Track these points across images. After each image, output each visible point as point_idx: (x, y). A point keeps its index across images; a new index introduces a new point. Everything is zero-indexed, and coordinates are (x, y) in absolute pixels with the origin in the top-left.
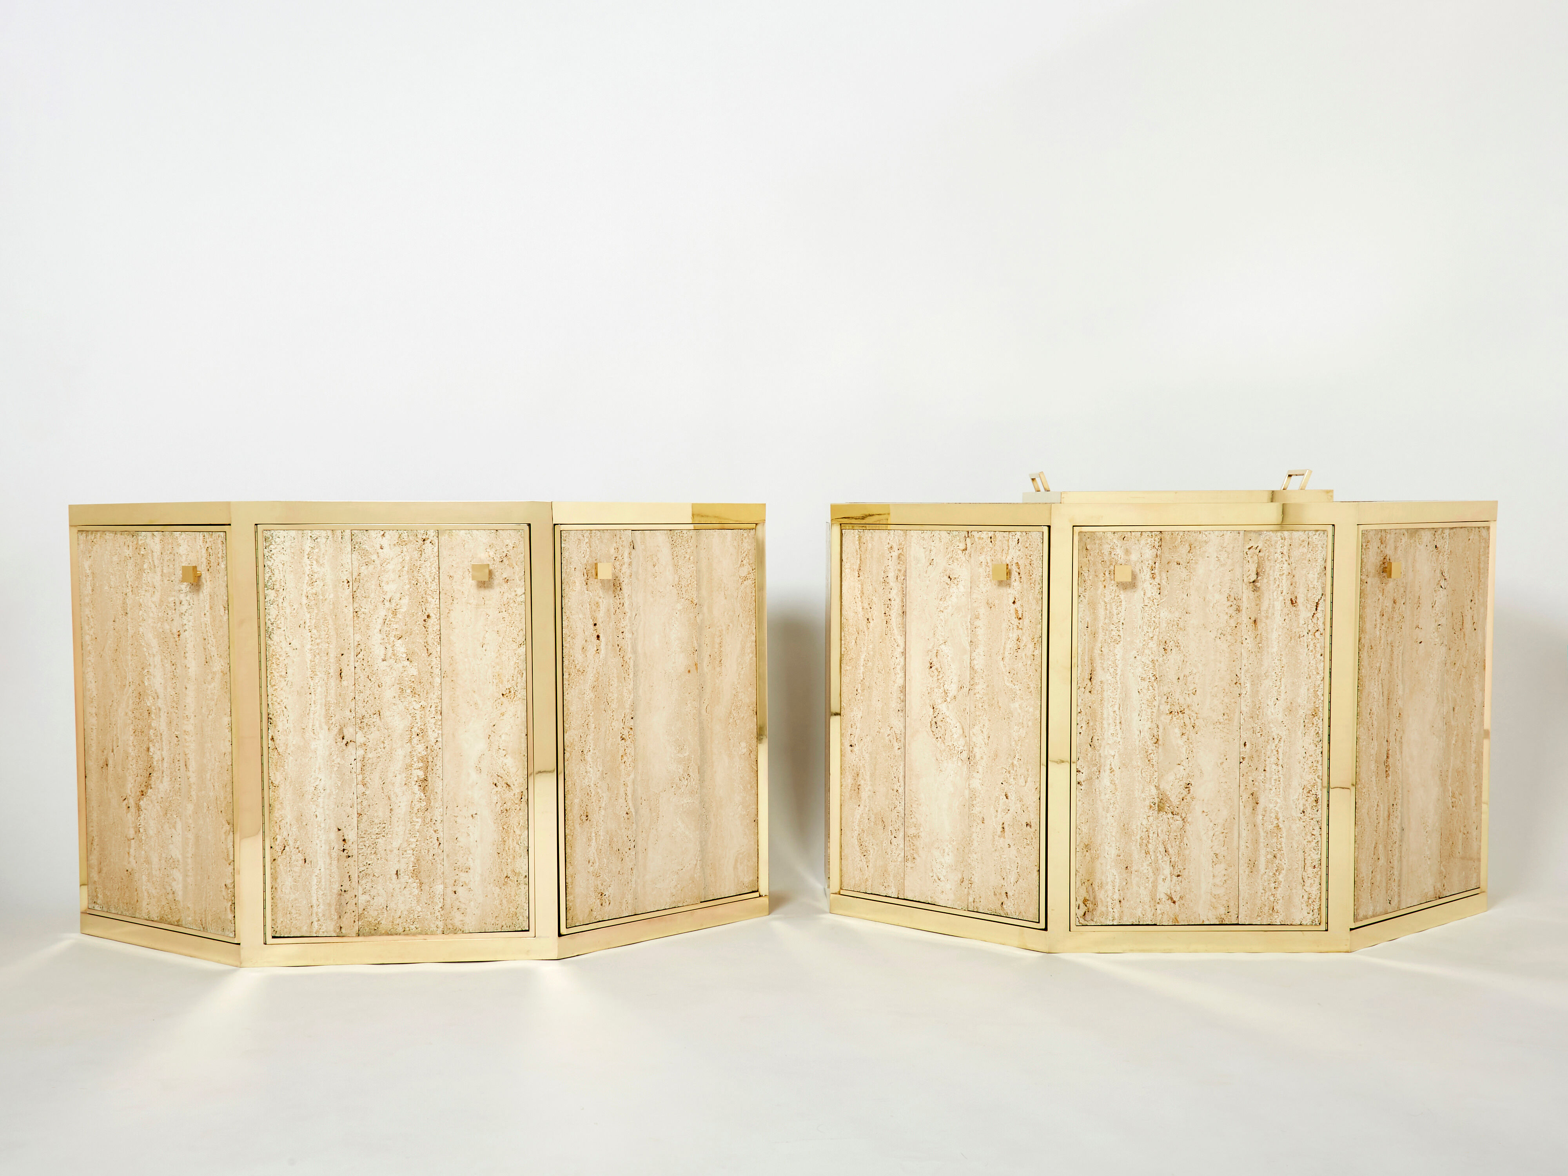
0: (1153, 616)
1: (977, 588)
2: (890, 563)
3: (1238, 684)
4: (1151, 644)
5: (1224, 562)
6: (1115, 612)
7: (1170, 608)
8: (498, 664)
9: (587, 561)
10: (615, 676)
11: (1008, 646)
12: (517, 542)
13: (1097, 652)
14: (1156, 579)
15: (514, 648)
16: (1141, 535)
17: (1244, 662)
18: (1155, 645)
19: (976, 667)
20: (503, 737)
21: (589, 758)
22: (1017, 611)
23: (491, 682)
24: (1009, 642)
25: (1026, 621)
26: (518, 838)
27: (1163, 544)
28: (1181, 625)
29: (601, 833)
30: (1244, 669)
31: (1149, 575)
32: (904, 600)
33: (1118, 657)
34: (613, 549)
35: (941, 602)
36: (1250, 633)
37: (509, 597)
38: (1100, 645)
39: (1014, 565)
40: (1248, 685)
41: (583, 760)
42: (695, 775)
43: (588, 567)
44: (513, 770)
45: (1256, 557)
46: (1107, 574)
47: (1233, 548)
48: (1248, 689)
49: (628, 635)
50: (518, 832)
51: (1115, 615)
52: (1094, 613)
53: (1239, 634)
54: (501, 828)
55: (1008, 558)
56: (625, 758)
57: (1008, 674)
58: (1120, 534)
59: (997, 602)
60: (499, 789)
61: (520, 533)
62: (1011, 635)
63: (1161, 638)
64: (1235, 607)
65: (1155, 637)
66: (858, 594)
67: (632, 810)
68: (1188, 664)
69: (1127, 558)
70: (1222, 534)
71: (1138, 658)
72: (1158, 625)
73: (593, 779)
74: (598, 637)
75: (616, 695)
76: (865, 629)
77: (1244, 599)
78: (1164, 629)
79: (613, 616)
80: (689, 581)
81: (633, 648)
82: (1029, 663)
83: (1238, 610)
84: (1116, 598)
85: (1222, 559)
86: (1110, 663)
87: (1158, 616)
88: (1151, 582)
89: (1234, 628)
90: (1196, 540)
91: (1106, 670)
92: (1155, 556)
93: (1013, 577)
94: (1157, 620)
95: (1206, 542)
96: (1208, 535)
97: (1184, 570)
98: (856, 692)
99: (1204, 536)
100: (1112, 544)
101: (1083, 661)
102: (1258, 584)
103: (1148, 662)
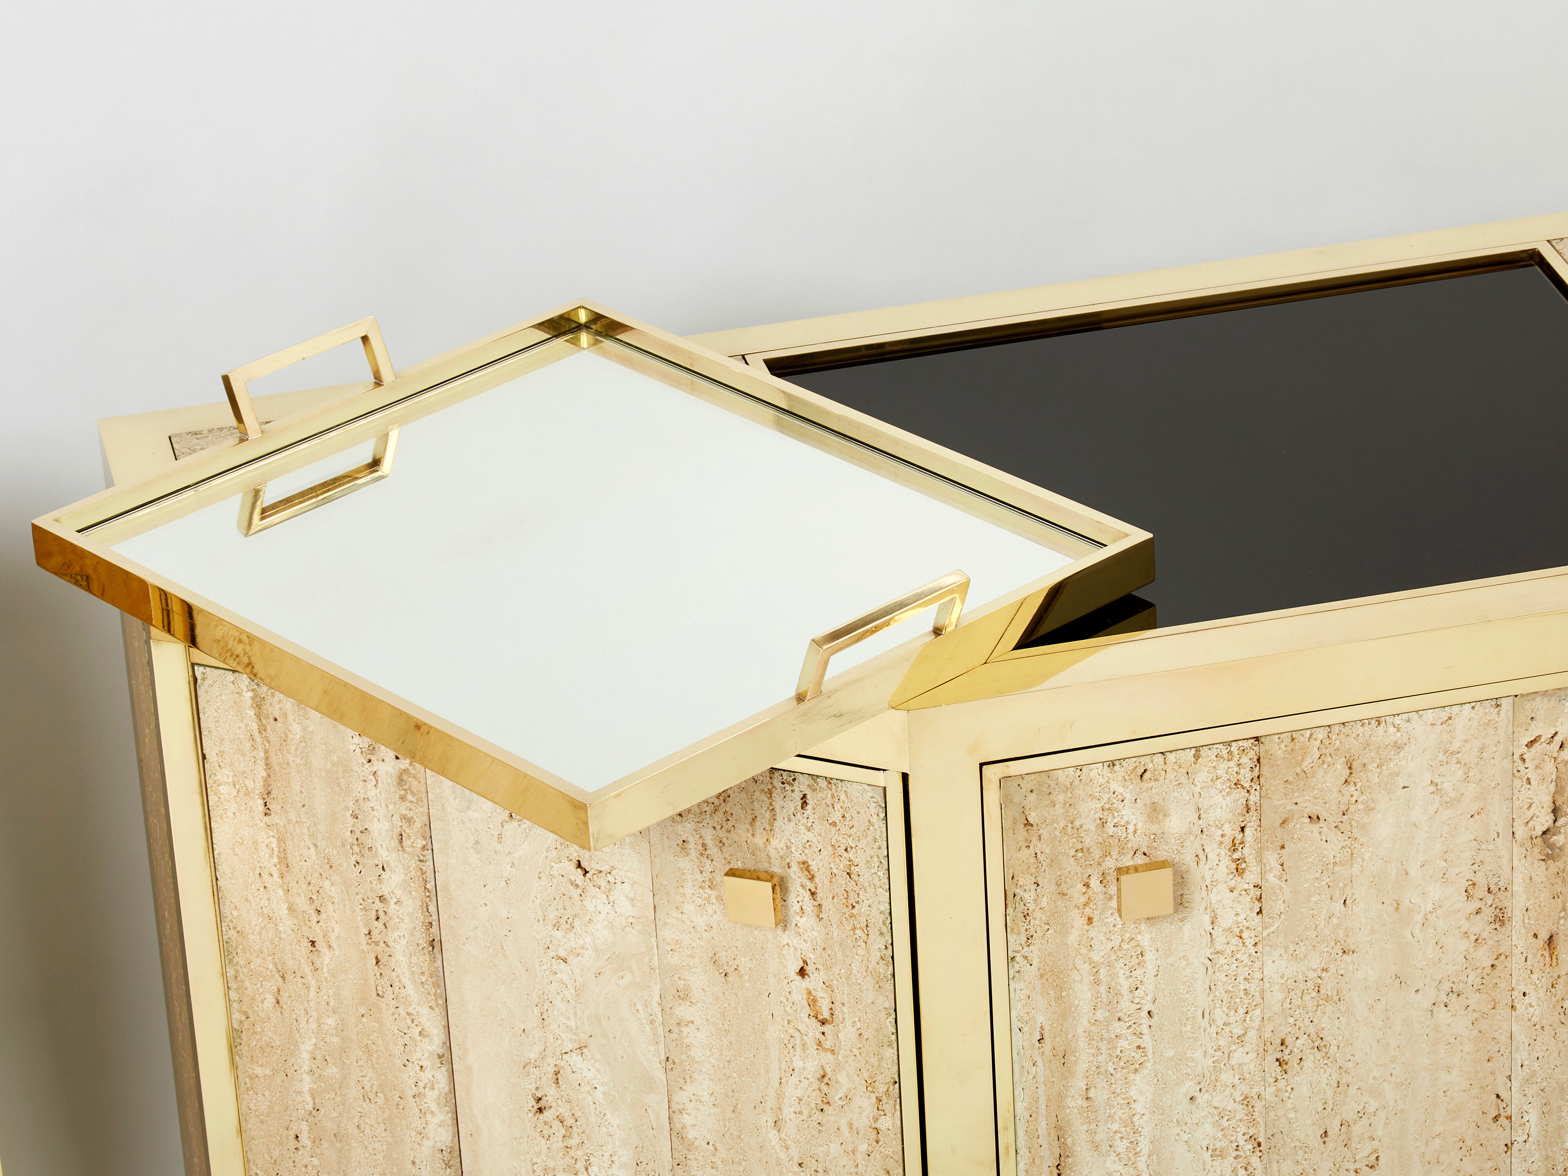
0: (1240, 979)
1: (676, 914)
2: (372, 793)
3: (1502, 1120)
4: (1239, 1056)
5: (1453, 794)
6: (1125, 984)
7: (1292, 948)
11: (792, 1091)
13: (1074, 1103)
14: (1247, 875)
16: (1197, 757)
17: (1518, 1057)
18: (1253, 1055)
19: (691, 1134)
22: (812, 1002)
24: (794, 1080)
25: (847, 1033)
27: (1266, 771)
28: (1329, 986)
30: (1519, 1075)
31: (1225, 865)
32: (432, 908)
33: (1138, 1107)
35: (558, 934)
36: (1534, 977)
38: (1082, 1084)
39: (795, 867)
40: (1533, 1117)
45: (1550, 767)
46: (1094, 883)
47: (1482, 750)
48: (1534, 1129)
51: (1125, 991)
52: (1059, 998)
53: (1503, 985)
55: (774, 843)
57: (797, 1169)
58: (1129, 765)
59: (744, 962)
62: (798, 1064)
63: (1268, 1034)
64: (1488, 913)
65: (1252, 1034)
66: (270, 864)
68: (1352, 1090)
69: (1155, 828)
70: (1444, 715)
71: (1202, 1099)
72: (1258, 999)
76: (307, 969)
77: (1518, 887)
78: (1277, 1008)
82: (863, 1148)
83: (1500, 919)
84: (1125, 946)
85: (1447, 786)
86: (1115, 1127)
87: (1258, 975)
88: (1232, 884)
89: (1488, 970)
90: (1367, 745)
91: (1104, 1147)
92: (1241, 808)
93: (792, 899)
94: (1253, 988)
95: (1398, 747)
96: (1403, 725)
97: (1333, 835)
98: (293, 1143)
99: (1392, 730)
100: (1106, 797)
101: (1032, 1135)
102: (1558, 840)
103: (1231, 1105)
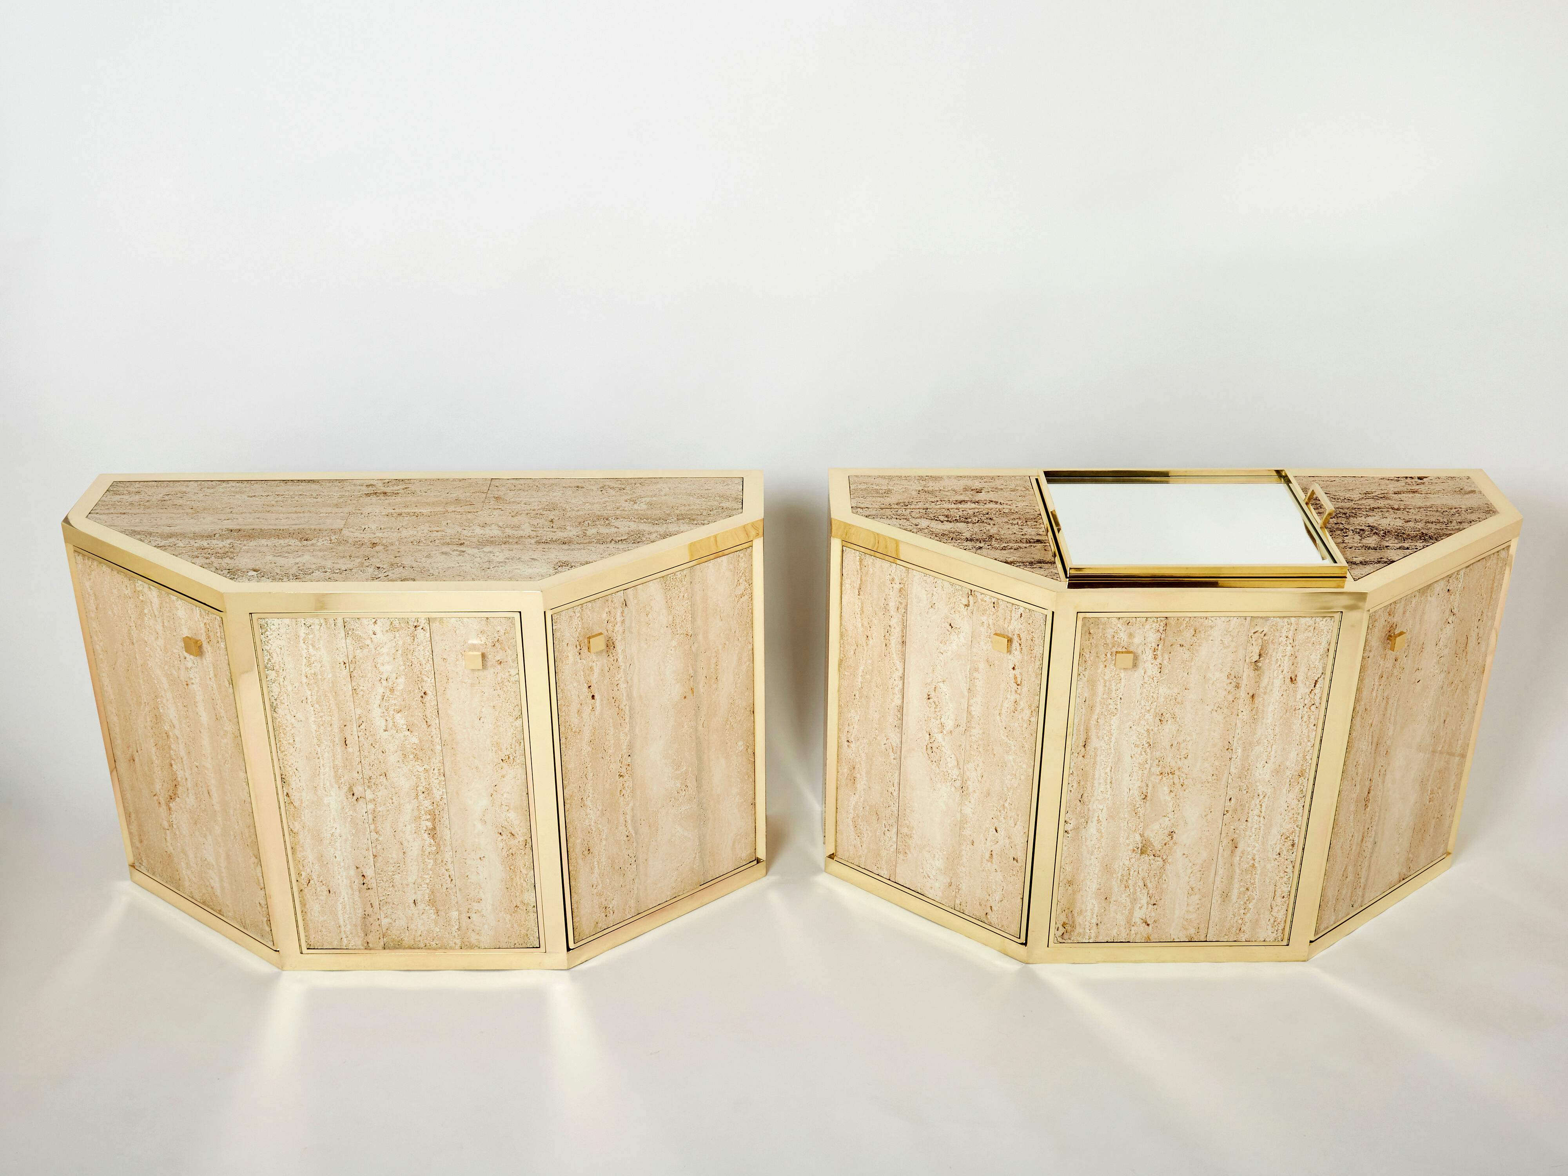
0: (1151, 692)
1: (978, 644)
2: (891, 593)
3: (1229, 750)
4: (1147, 716)
5: (1227, 645)
6: (1114, 688)
7: (1169, 685)
8: (496, 734)
9: (580, 634)
10: (611, 725)
11: (1006, 705)
12: (508, 628)
13: (1093, 722)
14: (1157, 660)
15: (511, 721)
16: (1146, 620)
17: (1238, 731)
18: (1152, 717)
19: (973, 713)
20: (505, 795)
21: (588, 803)
22: (1016, 678)
23: (491, 750)
24: (1007, 701)
25: (1024, 689)
26: (525, 876)
27: (1168, 628)
28: (1179, 699)
29: (603, 860)
30: (1237, 737)
31: (1151, 656)
32: (904, 631)
33: (1113, 727)
34: (605, 614)
35: (941, 645)
36: (1246, 706)
37: (503, 677)
38: (1096, 717)
39: (1015, 635)
40: (1240, 751)
41: (583, 806)
42: (692, 784)
43: (581, 639)
44: (516, 822)
45: (1260, 641)
46: (1109, 655)
47: (1238, 632)
48: (1239, 755)
49: (623, 686)
50: (524, 872)
51: (1114, 690)
52: (1092, 689)
53: (1236, 707)
54: (508, 869)
55: (1010, 627)
56: (624, 792)
57: (1004, 729)
58: (1125, 620)
59: (996, 662)
60: (504, 837)
61: (510, 621)
62: (1009, 697)
63: (1157, 711)
64: (1234, 684)
65: (1153, 710)
66: (858, 610)
67: (632, 832)
68: (1183, 733)
69: (1130, 641)
70: (1228, 620)
71: (1134, 728)
72: (1156, 699)
73: (593, 818)
74: (593, 696)
75: (613, 742)
76: (865, 644)
77: (1244, 677)
78: (1162, 703)
79: (607, 674)
80: (683, 617)
81: (628, 695)
82: (1025, 726)
83: (1237, 687)
84: (1116, 676)
85: (1226, 642)
86: (1105, 732)
87: (1157, 692)
88: (1153, 662)
89: (1231, 702)
90: (1202, 625)
91: (1101, 738)
92: (1159, 639)
93: (1014, 645)
94: (1155, 696)
95: (1212, 627)
96: (1214, 621)
97: (1187, 652)
98: (853, 697)
99: (1210, 621)
100: (1116, 628)
101: (1079, 731)
102: (1260, 664)
103: (1143, 731)
